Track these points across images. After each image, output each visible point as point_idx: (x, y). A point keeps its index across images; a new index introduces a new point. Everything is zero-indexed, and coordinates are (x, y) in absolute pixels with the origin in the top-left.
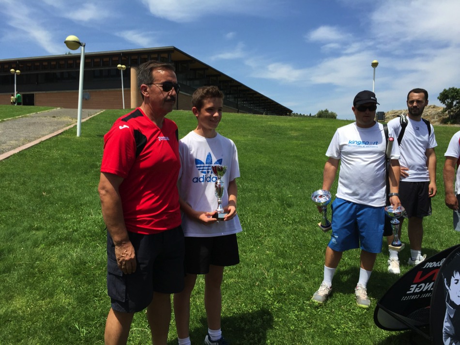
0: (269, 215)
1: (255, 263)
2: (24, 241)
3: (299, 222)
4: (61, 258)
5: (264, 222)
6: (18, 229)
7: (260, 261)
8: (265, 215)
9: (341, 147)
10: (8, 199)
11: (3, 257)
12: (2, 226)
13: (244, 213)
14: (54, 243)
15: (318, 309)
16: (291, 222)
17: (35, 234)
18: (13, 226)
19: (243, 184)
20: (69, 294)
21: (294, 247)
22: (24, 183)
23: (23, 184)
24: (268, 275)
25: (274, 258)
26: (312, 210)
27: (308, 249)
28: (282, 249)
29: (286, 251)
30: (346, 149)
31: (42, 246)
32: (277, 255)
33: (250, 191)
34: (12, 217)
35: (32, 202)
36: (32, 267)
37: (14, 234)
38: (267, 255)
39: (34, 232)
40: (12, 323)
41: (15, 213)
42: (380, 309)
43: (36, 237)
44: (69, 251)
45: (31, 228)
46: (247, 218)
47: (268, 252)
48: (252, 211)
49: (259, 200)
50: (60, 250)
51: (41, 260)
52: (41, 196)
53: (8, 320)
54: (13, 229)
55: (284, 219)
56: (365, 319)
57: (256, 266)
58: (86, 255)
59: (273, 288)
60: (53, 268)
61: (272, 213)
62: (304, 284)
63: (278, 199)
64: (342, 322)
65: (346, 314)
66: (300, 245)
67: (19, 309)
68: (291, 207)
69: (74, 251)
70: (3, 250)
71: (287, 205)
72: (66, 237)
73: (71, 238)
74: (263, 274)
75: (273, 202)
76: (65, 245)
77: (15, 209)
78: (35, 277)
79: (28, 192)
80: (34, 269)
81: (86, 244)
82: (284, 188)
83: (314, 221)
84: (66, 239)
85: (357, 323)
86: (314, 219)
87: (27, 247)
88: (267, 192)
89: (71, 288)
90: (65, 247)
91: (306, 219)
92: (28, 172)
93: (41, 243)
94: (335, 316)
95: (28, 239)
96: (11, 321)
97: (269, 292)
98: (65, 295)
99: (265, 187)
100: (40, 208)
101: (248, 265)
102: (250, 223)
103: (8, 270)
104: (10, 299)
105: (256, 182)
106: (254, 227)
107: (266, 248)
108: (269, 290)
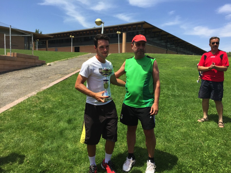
1: (196, 137)
2: (80, 115)
5: (199, 115)
6: (78, 109)
7: (199, 137)
8: (199, 111)
10: (72, 95)
11: (72, 122)
12: (71, 108)
18: (75, 108)
19: (184, 93)
21: (218, 130)
24: (204, 145)
27: (227, 132)
28: (211, 131)
29: (214, 132)
32: (209, 134)
33: (189, 97)
34: (74, 104)
35: (82, 97)
37: (76, 112)
38: (202, 133)
41: (76, 102)
46: (189, 112)
48: (191, 108)
53: (76, 153)
57: (196, 139)
59: (207, 152)
62: (227, 152)
66: (222, 129)
67: (80, 147)
68: (214, 107)
70: (72, 119)
71: (212, 106)
74: (201, 144)
77: (76, 100)
86: (229, 115)
95: (82, 115)
97: (205, 154)
101: (191, 138)
102: (190, 115)
103: (74, 128)
104: (76, 142)
105: (191, 92)
106: (193, 117)
107: (201, 129)
108: (206, 153)
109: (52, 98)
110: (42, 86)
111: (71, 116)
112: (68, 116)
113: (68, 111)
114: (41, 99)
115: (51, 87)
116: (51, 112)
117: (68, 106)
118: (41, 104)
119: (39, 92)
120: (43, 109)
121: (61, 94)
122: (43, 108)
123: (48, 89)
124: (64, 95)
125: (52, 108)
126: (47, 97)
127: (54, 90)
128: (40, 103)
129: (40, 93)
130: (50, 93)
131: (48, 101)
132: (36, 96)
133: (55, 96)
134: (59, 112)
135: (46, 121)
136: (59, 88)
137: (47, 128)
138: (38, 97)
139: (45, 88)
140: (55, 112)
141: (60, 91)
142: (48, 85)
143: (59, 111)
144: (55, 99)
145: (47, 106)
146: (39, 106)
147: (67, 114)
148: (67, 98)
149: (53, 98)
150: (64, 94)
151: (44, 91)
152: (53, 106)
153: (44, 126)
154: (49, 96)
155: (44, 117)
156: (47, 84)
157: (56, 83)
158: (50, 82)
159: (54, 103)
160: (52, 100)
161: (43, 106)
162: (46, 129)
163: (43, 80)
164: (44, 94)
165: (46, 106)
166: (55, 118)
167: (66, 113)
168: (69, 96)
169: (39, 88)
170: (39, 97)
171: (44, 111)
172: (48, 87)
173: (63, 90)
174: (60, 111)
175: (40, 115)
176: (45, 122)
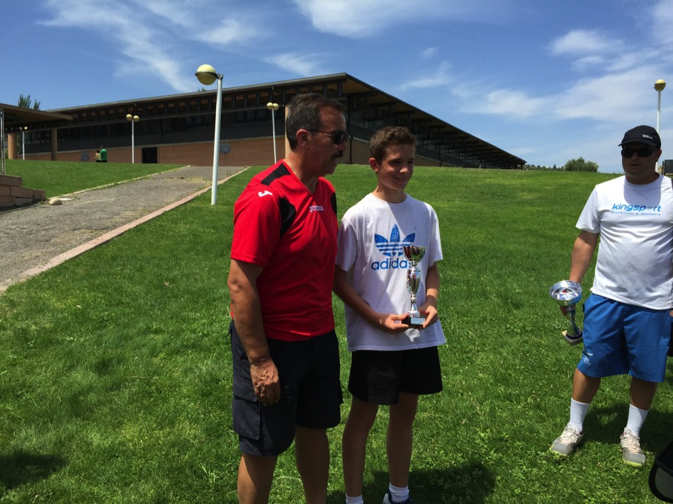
0: (485, 319)
1: (461, 391)
2: (139, 347)
3: (532, 331)
4: (186, 372)
5: (477, 330)
6: (132, 332)
7: (470, 389)
8: (478, 319)
9: (601, 214)
10: (119, 290)
11: (110, 368)
12: (111, 327)
13: (446, 316)
14: (177, 352)
15: (560, 464)
16: (519, 331)
17: (153, 338)
18: (125, 327)
19: (446, 272)
20: (196, 422)
21: (524, 369)
22: (141, 269)
23: (139, 270)
24: (481, 410)
25: (491, 384)
26: (553, 313)
27: (544, 373)
28: (503, 371)
29: (510, 375)
30: (608, 217)
31: (162, 355)
32: (496, 381)
33: (455, 283)
34: (124, 315)
35: (150, 295)
36: (148, 384)
37: (126, 338)
38: (480, 379)
39: (152, 336)
40: (119, 459)
41: (128, 310)
42: (659, 470)
43: (154, 342)
44: (196, 363)
45: (148, 331)
46: (450, 323)
47: (481, 375)
48: (458, 313)
49: (469, 296)
50: (184, 362)
51: (159, 375)
52: (162, 287)
53: (114, 456)
54: (125, 331)
55: (508, 326)
56: (636, 483)
57: (462, 394)
58: (220, 369)
59: (488, 430)
60: (175, 386)
61: (489, 317)
62: (538, 426)
63: (499, 296)
64: (598, 486)
65: (604, 474)
66: (533, 366)
67: (129, 441)
68: (519, 307)
69: (203, 363)
70: (110, 360)
71: (513, 304)
72: (193, 344)
73: (199, 345)
74: (473, 407)
75: (492, 300)
76: (191, 354)
77: (128, 303)
78: (152, 397)
79: (146, 282)
80: (150, 387)
81: (220, 354)
82: (509, 280)
83: (556, 330)
84: (194, 346)
85: (622, 489)
86: (557, 327)
87: (142, 356)
88: (482, 285)
89: (199, 414)
90: (192, 358)
91: (543, 326)
92: (147, 253)
93: (161, 351)
94: (587, 478)
95: (144, 346)
96: (118, 457)
97: (482, 435)
98: (190, 424)
99: (479, 277)
100: (160, 304)
101: (450, 393)
102: (454, 332)
103: (116, 386)
104: (118, 427)
105: (465, 270)
106: (461, 336)
107: (479, 369)
108: (483, 432)
109: (54, 300)
110: (26, 265)
111: (110, 351)
112: (101, 352)
113: (101, 336)
114: (19, 305)
115: (56, 267)
116: (47, 341)
117: (102, 324)
118: (17, 319)
119: (14, 284)
120: (23, 336)
121: (85, 289)
122: (25, 331)
123: (45, 275)
124: (95, 291)
125: (51, 333)
126: (40, 298)
127: (64, 276)
128: (16, 317)
129: (19, 287)
130: (51, 287)
131: (41, 311)
132: (5, 297)
133: (63, 296)
134: (71, 342)
135: (30, 370)
136: (81, 271)
137: (31, 389)
138: (12, 301)
139: (34, 271)
140: (59, 343)
141: (82, 279)
142: (46, 261)
143: (72, 338)
144: (65, 304)
145: (36, 324)
146: (12, 325)
147: (99, 345)
148: (101, 298)
149: (59, 300)
150: (93, 288)
151: (32, 282)
152: (57, 323)
153: (23, 385)
154: (46, 295)
155: (25, 357)
156: (44, 260)
157: (74, 256)
158: (54, 254)
159: (60, 316)
160: (54, 308)
161: (24, 326)
162: (27, 392)
163: (31, 250)
164: (30, 290)
165: (33, 327)
166: (60, 359)
167: (95, 343)
168: (109, 294)
169: (17, 271)
170: (12, 298)
171: (27, 340)
172: (45, 268)
173: (92, 277)
174: (75, 340)
175: (12, 352)
176: (27, 373)
